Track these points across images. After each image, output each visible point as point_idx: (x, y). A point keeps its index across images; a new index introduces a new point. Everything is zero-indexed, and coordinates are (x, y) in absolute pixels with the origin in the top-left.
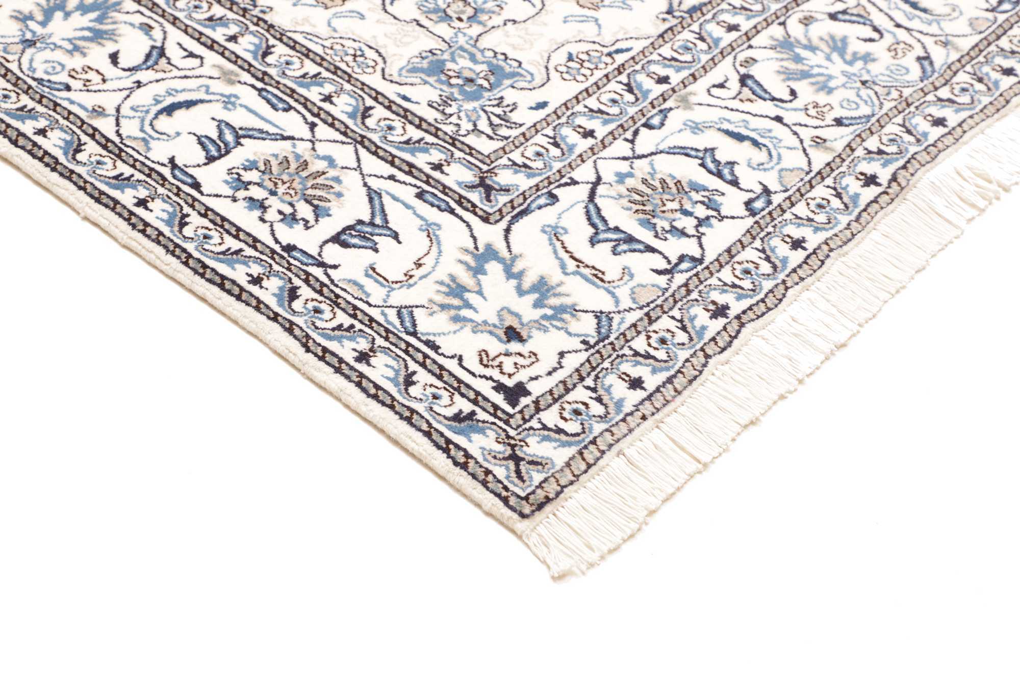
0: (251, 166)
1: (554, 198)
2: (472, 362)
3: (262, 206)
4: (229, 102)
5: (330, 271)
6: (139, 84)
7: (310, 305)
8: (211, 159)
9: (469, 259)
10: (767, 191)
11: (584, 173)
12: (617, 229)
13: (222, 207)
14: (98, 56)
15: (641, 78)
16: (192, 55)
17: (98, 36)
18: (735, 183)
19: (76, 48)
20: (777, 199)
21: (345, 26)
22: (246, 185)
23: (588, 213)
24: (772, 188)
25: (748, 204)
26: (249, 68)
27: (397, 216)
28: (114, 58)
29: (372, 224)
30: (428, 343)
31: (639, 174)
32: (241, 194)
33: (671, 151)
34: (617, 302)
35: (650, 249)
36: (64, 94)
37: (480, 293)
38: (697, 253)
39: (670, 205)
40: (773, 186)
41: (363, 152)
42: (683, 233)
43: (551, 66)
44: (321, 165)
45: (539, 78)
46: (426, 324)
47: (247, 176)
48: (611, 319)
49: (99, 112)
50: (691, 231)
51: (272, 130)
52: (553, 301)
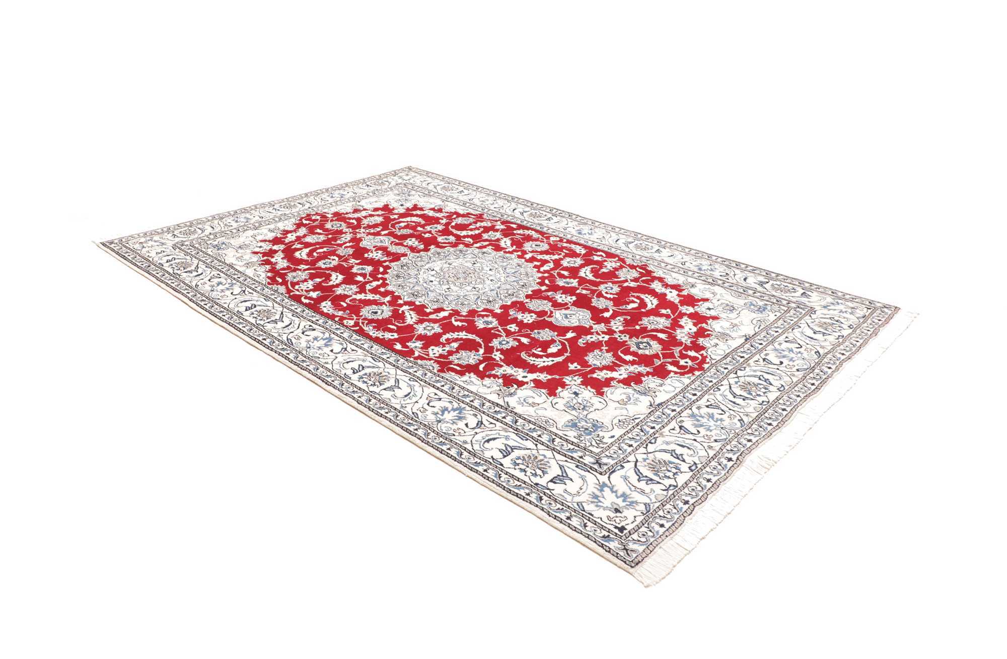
0: (519, 458)
1: (623, 467)
2: (605, 519)
3: (525, 471)
4: (507, 438)
5: (552, 491)
6: (476, 433)
7: (547, 502)
8: (505, 456)
9: (597, 487)
10: (695, 464)
11: (632, 458)
12: (646, 476)
13: (512, 471)
14: (461, 424)
15: (645, 427)
16: (491, 423)
17: (460, 418)
18: (684, 461)
19: (454, 423)
20: (699, 466)
21: (541, 412)
22: (518, 464)
23: (635, 471)
24: (697, 463)
25: (690, 468)
26: (511, 427)
27: (570, 473)
28: (467, 425)
29: (563, 476)
30: (589, 513)
31: (650, 459)
32: (517, 467)
33: (660, 451)
34: (651, 500)
35: (658, 483)
36: (453, 437)
37: (603, 497)
38: (675, 484)
39: (663, 469)
40: (697, 462)
41: (555, 453)
42: (669, 477)
43: (614, 424)
44: (542, 457)
45: (610, 428)
46: (587, 508)
47: (518, 462)
48: (649, 505)
49: (465, 442)
50: (672, 477)
51: (523, 446)
52: (629, 500)
